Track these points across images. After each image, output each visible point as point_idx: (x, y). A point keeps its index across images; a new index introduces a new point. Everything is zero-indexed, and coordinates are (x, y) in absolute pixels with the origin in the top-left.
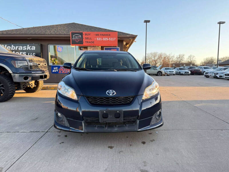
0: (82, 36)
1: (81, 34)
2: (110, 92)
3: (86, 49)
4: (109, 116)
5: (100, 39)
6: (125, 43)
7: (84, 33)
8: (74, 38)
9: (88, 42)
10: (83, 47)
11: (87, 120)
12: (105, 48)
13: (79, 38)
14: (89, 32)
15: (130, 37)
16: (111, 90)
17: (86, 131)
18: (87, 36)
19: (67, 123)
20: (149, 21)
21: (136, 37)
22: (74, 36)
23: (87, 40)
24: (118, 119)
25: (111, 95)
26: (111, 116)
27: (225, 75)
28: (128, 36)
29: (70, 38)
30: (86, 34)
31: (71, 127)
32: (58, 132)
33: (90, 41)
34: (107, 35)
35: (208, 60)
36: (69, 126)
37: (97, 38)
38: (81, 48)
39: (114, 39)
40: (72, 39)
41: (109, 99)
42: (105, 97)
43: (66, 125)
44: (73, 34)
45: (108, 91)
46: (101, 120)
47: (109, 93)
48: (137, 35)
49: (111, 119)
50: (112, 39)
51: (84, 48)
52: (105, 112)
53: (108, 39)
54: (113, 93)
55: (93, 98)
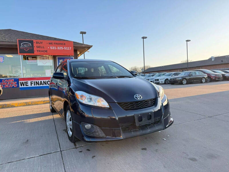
0: (32, 44)
1: (32, 42)
2: (137, 96)
3: (35, 59)
4: (143, 119)
5: (54, 48)
6: (79, 53)
7: (35, 41)
8: (22, 46)
9: (39, 51)
10: (31, 57)
11: (122, 126)
12: (58, 58)
13: (29, 46)
14: (41, 41)
15: (85, 47)
16: (137, 95)
17: (125, 137)
18: (38, 45)
19: (101, 133)
20: (85, 33)
21: (91, 47)
22: (22, 44)
23: (39, 49)
24: (150, 121)
25: (139, 99)
26: (145, 119)
27: (155, 80)
28: (83, 46)
29: (17, 46)
30: (37, 43)
31: (107, 137)
32: (73, 148)
33: (43, 49)
34: (62, 44)
35: (133, 69)
36: (105, 136)
37: (51, 47)
38: (29, 58)
39: (70, 48)
40: (20, 48)
41: (137, 103)
42: (134, 102)
43: (101, 136)
44: (20, 42)
45: (135, 96)
46: (137, 124)
47: (136, 98)
48: (92, 46)
49: (145, 121)
50: (68, 48)
51: (33, 57)
52: (140, 115)
53: (63, 48)
54: (140, 97)
55: (124, 104)
